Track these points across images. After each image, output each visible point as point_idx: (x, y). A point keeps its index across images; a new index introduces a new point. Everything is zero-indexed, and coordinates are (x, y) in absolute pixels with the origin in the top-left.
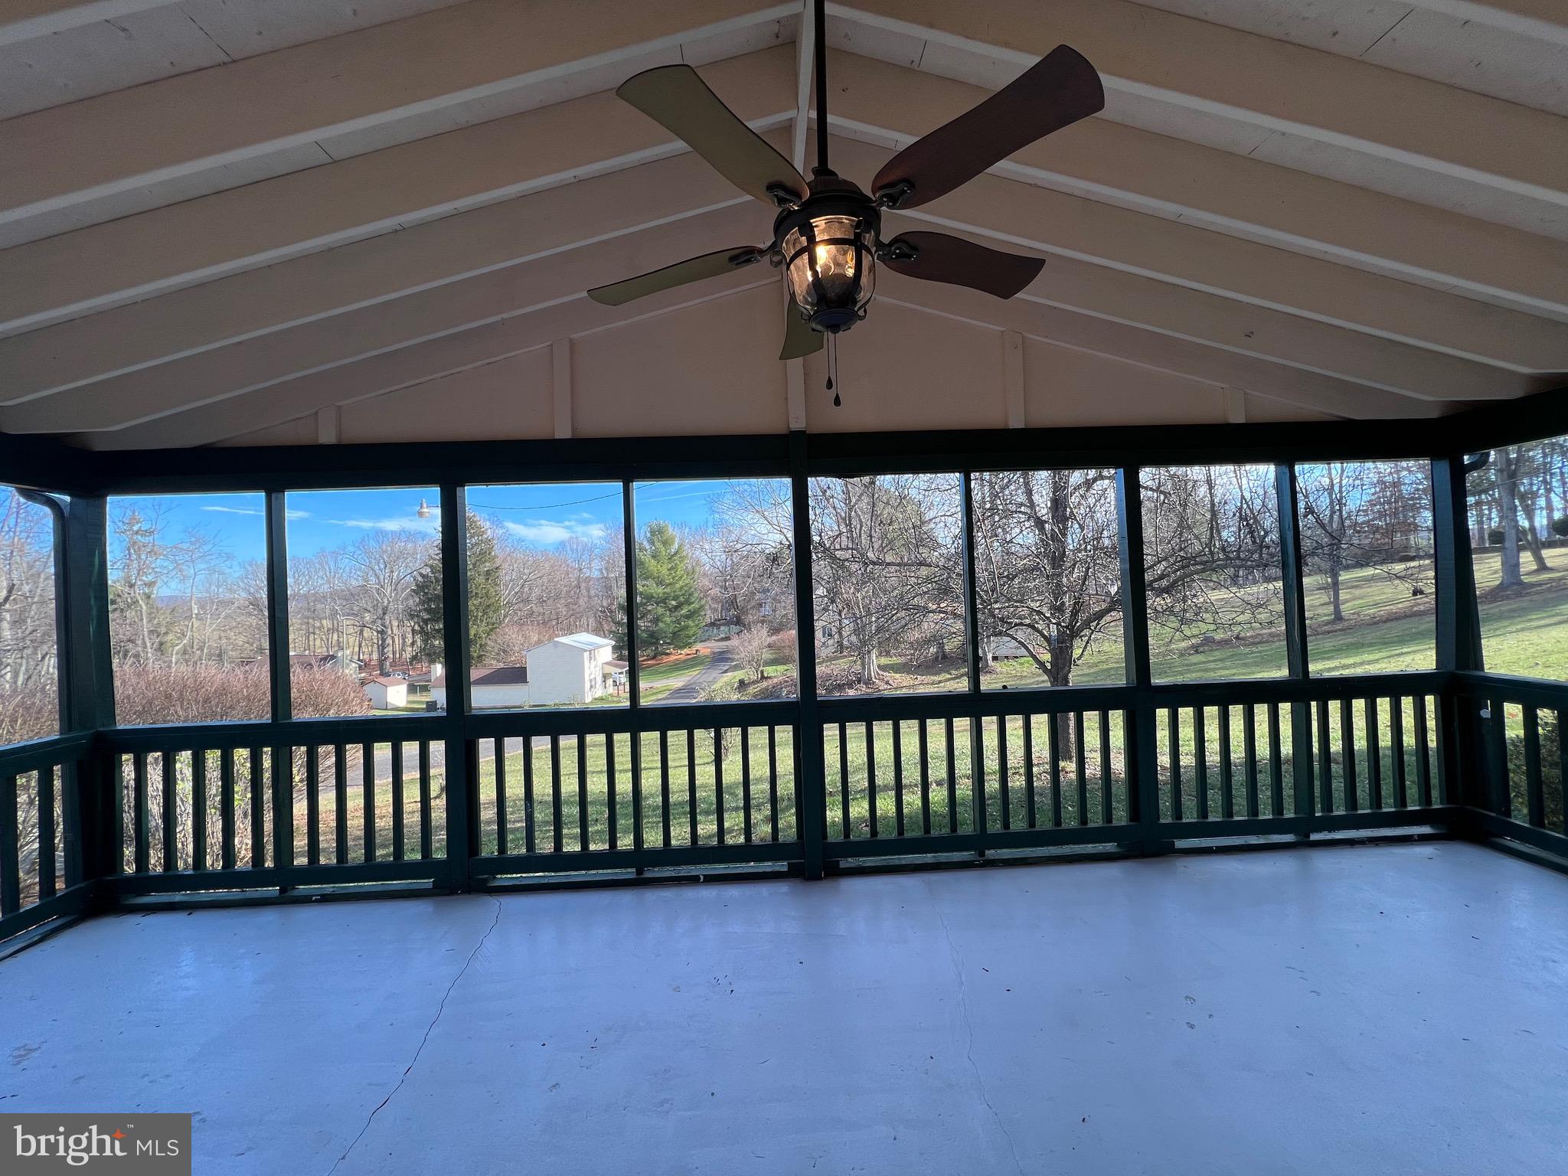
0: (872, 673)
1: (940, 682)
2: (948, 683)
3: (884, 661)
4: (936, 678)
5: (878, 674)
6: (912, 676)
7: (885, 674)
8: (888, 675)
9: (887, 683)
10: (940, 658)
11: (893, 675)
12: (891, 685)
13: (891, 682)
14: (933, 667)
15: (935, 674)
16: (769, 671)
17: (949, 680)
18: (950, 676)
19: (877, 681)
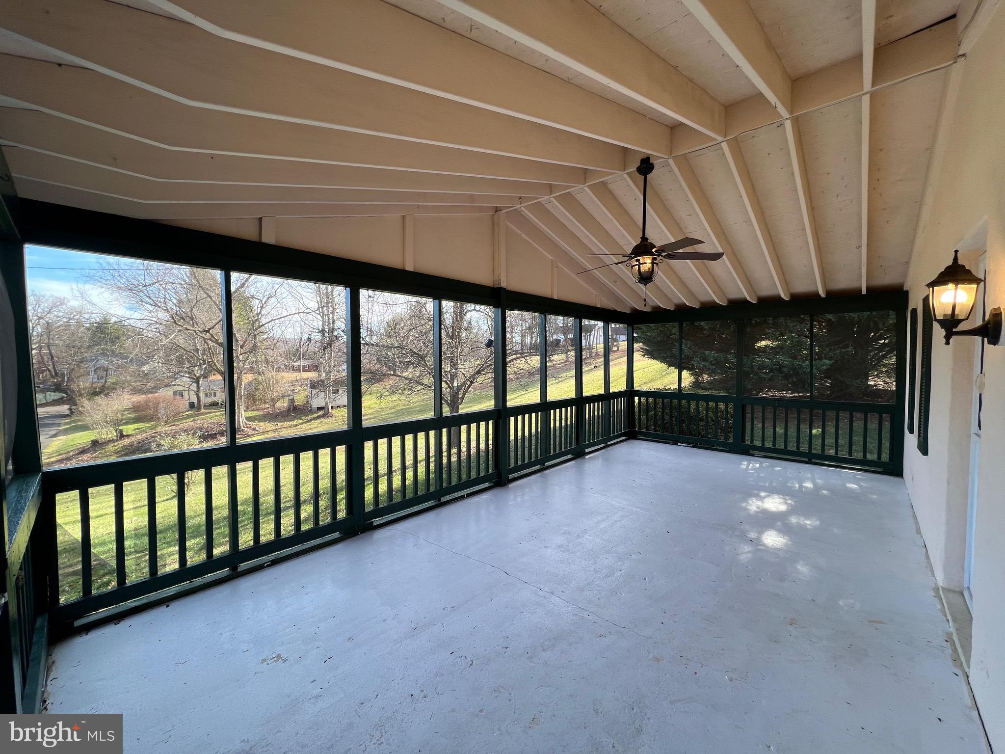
0: (241, 423)
1: (296, 425)
2: (303, 425)
3: (251, 414)
4: (292, 423)
5: (246, 424)
6: (273, 423)
7: (251, 423)
8: (254, 424)
9: (254, 429)
10: (291, 410)
11: (257, 423)
12: (257, 431)
13: (257, 428)
14: (287, 416)
15: (290, 421)
16: (128, 429)
17: (302, 423)
18: (302, 421)
19: (246, 429)
